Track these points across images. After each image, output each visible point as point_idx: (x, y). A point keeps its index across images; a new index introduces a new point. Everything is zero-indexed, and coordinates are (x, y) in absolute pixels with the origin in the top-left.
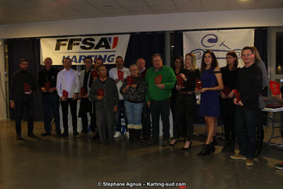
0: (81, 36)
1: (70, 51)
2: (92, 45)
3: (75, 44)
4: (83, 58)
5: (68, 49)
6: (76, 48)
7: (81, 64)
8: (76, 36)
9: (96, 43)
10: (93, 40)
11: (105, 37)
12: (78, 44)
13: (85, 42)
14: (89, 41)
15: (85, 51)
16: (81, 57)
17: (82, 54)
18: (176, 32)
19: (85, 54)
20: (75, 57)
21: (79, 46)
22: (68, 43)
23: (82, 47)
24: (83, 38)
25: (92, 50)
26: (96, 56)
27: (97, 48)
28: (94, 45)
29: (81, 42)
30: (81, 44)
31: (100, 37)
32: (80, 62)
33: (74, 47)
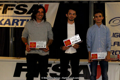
0: (15, 2)
1: (5, 15)
2: (25, 11)
3: (9, 9)
4: (16, 21)
5: (3, 13)
6: (10, 13)
7: (14, 26)
8: (10, 2)
9: (28, 9)
10: (26, 6)
11: (37, 4)
12: (12, 9)
13: (18, 8)
14: (22, 7)
15: (18, 15)
16: (14, 20)
17: (15, 18)
18: (99, 2)
19: (18, 18)
20: (8, 20)
21: (13, 11)
22: (2, 8)
23: (16, 12)
24: (17, 4)
25: (25, 15)
26: (28, 20)
27: (29, 13)
28: (26, 10)
29: (14, 8)
30: (15, 9)
31: (32, 4)
32: (13, 24)
33: (8, 12)
